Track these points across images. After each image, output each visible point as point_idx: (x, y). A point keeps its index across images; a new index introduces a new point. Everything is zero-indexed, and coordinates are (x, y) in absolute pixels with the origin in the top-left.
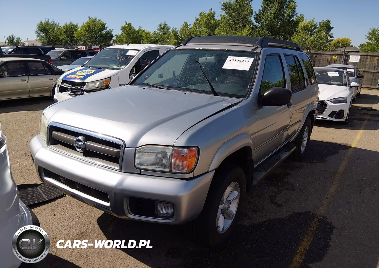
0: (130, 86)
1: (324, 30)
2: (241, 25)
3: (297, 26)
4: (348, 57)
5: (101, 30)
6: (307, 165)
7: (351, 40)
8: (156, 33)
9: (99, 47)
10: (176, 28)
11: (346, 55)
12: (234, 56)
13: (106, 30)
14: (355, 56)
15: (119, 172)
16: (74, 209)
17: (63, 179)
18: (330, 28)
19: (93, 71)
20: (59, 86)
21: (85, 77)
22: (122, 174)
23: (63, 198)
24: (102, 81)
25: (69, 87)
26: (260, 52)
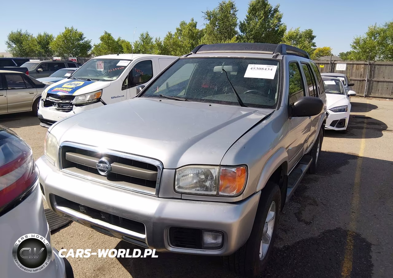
0: (139, 98)
1: (307, 39)
2: (226, 35)
3: (282, 36)
4: (334, 65)
5: (79, 40)
6: (322, 178)
7: (331, 48)
8: (138, 43)
9: (76, 58)
10: (159, 38)
11: (332, 64)
12: (255, 64)
13: (84, 40)
14: (341, 65)
15: (156, 198)
16: (83, 240)
17: (83, 208)
18: (312, 38)
19: (82, 83)
20: (44, 101)
21: (74, 90)
22: (159, 200)
23: (68, 227)
24: (93, 94)
25: (55, 101)
26: (283, 59)
